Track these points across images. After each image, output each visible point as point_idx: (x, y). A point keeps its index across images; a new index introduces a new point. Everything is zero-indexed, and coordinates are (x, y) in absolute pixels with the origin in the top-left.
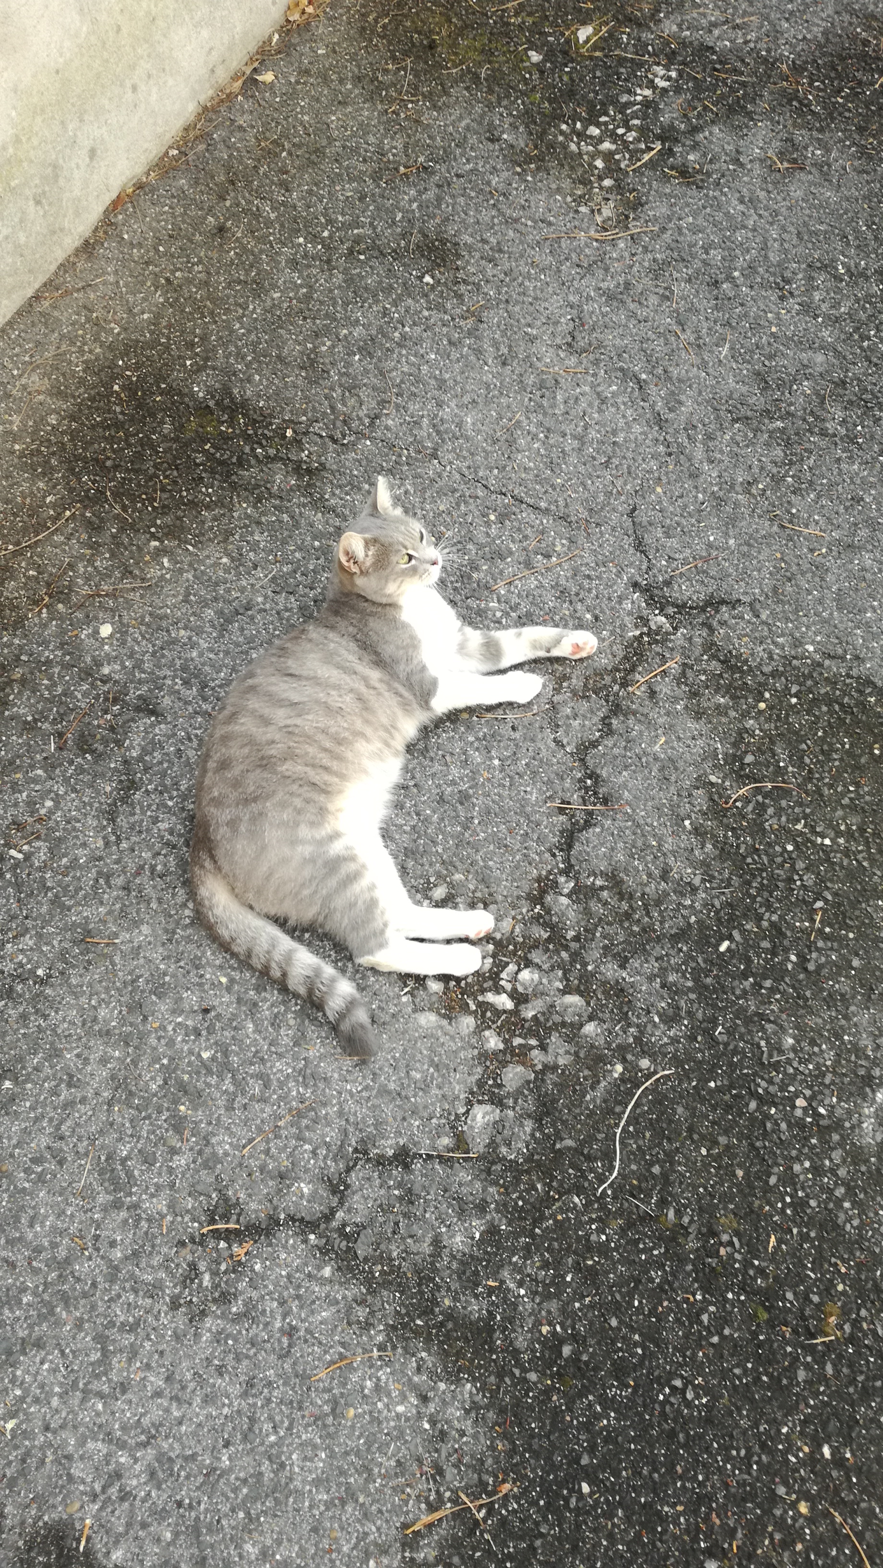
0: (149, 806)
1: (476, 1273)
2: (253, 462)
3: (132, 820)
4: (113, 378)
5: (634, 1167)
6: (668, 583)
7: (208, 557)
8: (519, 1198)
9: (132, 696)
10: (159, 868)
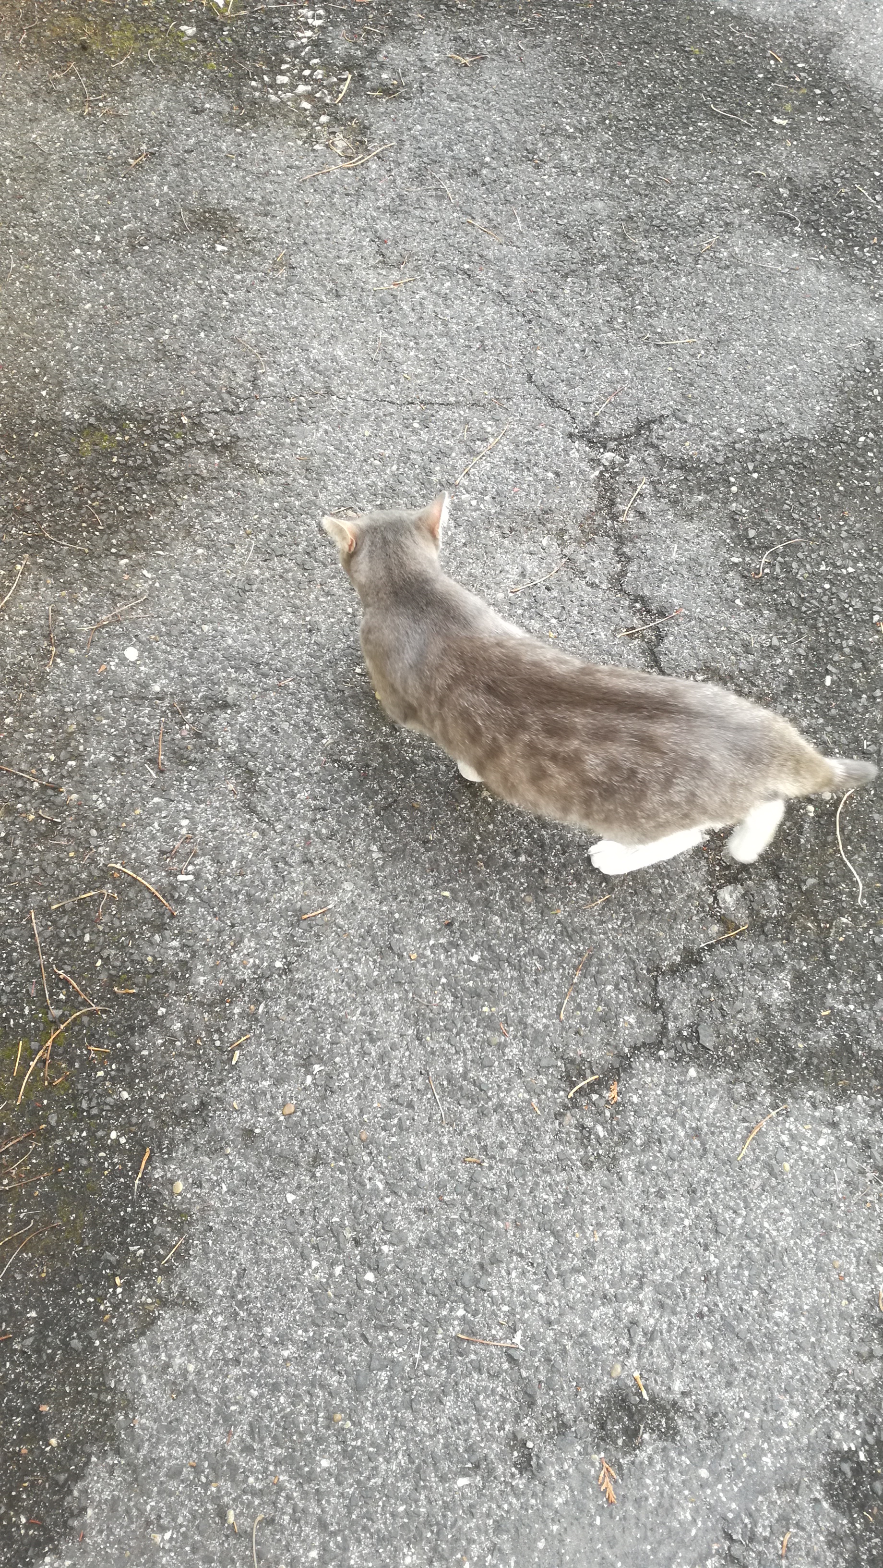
0: (278, 785)
1: (807, 1013)
2: (168, 457)
3: (271, 803)
6: (597, 424)
7: (182, 554)
8: (801, 941)
9: (196, 698)
10: (324, 831)
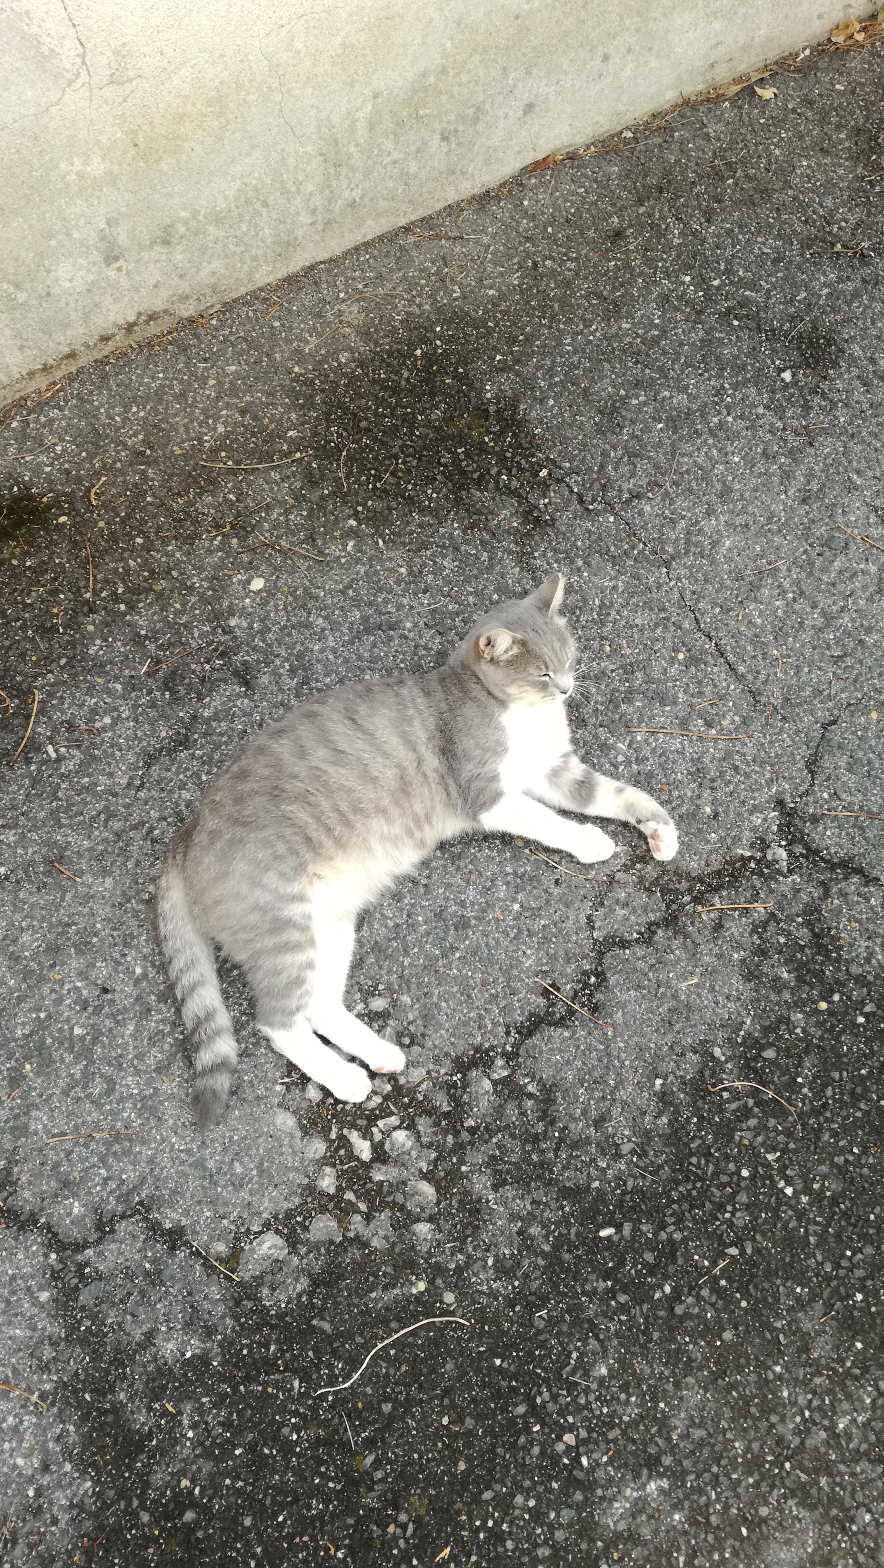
0: (187, 769)
1: (164, 1388)
3: (164, 774)
4: (423, 341)
5: (369, 1390)
6: (815, 820)
7: (391, 559)
8: (247, 1346)
9: (238, 659)
10: (156, 832)
